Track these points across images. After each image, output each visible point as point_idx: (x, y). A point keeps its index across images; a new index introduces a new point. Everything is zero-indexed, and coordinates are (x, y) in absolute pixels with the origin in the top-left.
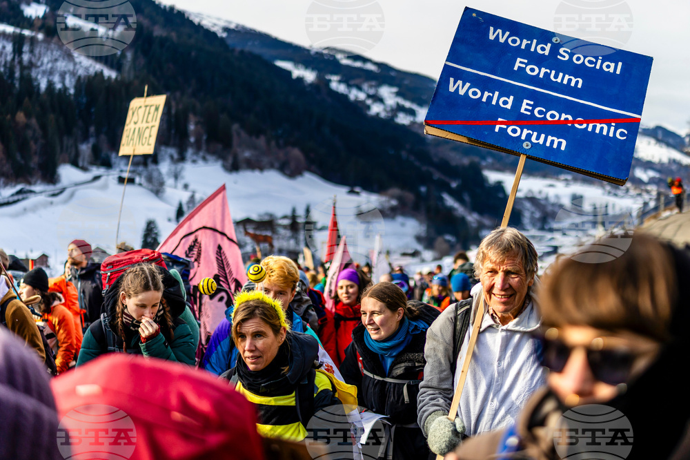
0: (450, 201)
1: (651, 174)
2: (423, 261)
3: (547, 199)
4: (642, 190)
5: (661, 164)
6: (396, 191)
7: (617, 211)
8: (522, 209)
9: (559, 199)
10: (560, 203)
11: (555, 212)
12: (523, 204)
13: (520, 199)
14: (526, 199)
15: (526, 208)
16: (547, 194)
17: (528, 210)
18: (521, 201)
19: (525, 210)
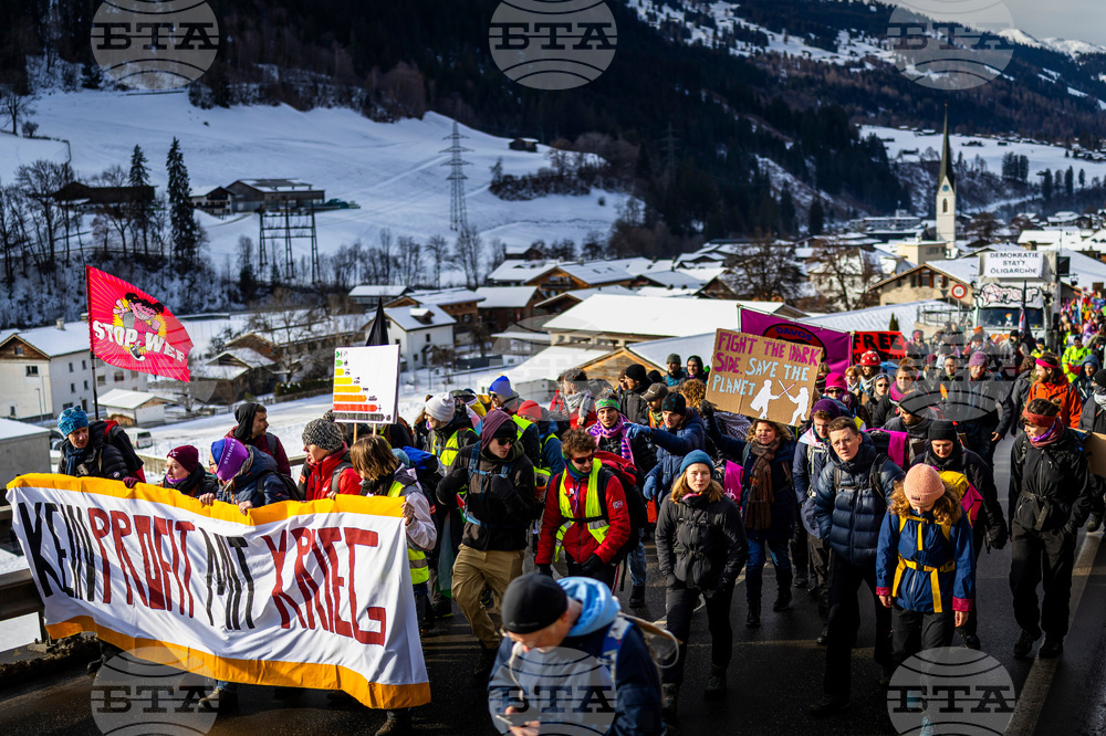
3: (960, 164)
8: (916, 182)
9: (982, 162)
10: (984, 170)
11: (976, 186)
12: (918, 173)
13: (912, 164)
14: (923, 164)
15: (923, 179)
16: (960, 155)
17: (927, 183)
18: (913, 168)
19: (921, 182)
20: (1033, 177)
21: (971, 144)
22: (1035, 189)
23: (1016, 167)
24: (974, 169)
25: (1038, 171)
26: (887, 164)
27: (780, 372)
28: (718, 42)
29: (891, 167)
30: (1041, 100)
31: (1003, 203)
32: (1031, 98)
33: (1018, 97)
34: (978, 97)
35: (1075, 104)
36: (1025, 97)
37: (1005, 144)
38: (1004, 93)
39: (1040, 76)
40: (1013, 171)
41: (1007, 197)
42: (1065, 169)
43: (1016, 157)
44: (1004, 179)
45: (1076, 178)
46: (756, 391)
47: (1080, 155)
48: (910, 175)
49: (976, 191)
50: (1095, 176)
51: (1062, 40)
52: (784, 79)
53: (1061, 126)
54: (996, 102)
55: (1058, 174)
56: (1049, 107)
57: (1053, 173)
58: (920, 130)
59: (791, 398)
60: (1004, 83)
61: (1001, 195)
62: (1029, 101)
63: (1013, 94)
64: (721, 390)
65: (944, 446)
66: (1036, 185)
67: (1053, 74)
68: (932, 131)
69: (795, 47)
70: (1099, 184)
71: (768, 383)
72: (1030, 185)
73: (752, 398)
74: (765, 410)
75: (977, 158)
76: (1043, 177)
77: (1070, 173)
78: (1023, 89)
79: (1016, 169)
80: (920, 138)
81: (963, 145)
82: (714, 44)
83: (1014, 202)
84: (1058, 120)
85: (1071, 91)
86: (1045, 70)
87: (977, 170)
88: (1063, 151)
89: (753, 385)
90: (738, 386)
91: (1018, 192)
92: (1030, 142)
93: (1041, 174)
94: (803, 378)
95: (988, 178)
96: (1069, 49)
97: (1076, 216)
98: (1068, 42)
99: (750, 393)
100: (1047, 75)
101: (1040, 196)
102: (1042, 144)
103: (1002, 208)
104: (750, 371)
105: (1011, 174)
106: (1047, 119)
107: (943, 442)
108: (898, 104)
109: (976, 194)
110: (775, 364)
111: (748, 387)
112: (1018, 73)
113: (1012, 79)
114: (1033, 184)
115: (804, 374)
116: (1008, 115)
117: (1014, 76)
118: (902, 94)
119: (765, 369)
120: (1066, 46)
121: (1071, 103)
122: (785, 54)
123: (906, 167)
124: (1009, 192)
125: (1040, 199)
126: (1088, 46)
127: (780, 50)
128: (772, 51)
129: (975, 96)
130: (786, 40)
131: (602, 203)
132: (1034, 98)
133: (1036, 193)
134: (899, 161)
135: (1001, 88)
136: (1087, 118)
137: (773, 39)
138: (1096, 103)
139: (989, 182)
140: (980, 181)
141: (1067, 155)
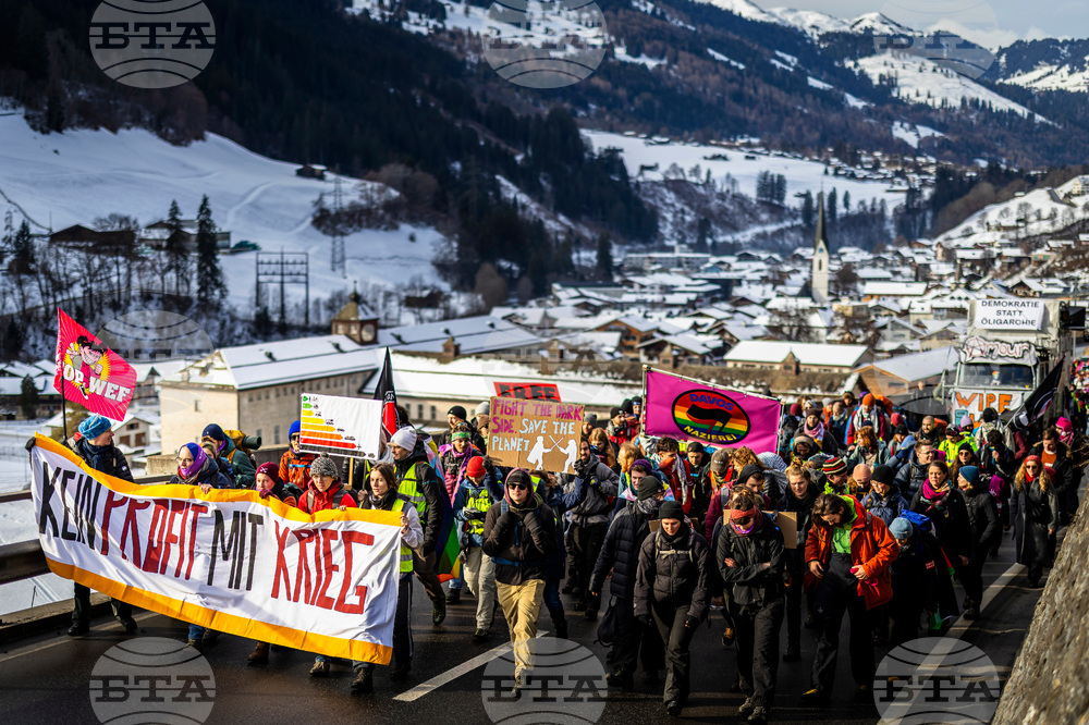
0: (511, 191)
1: (925, 131)
2: (449, 315)
3: (708, 184)
4: (905, 164)
5: (946, 110)
6: (398, 170)
7: (854, 207)
8: (660, 204)
9: (734, 182)
10: (736, 191)
11: (726, 209)
12: (662, 194)
13: (654, 183)
14: (667, 183)
15: (668, 201)
16: (709, 173)
17: (673, 205)
18: (656, 188)
19: (666, 204)
20: (792, 201)
21: (716, 157)
22: (793, 214)
23: (772, 188)
24: (725, 190)
25: (795, 192)
26: (628, 184)
27: (550, 428)
28: (387, 13)
29: (632, 186)
30: (779, 96)
31: (758, 229)
32: (768, 93)
33: (752, 92)
34: (704, 91)
35: (819, 100)
36: (761, 91)
37: (753, 158)
38: (735, 86)
39: (774, 61)
40: (769, 193)
41: (762, 223)
42: (827, 192)
43: (772, 176)
44: (758, 202)
45: (840, 201)
46: (531, 447)
47: (841, 172)
48: (653, 196)
49: (727, 215)
50: (861, 198)
51: (794, 10)
52: (472, 64)
53: (805, 129)
54: (727, 98)
55: (820, 196)
56: (790, 104)
57: (814, 196)
58: (649, 137)
59: (562, 450)
60: (734, 73)
61: (756, 220)
62: (765, 97)
63: (746, 88)
64: (500, 449)
65: (672, 524)
66: (795, 209)
67: (788, 58)
68: (665, 140)
69: (478, 21)
70: (865, 208)
71: (540, 439)
72: (788, 209)
73: (528, 453)
74: (541, 462)
75: (728, 176)
76: (803, 200)
77: (833, 197)
78: (757, 80)
79: (773, 191)
80: (651, 147)
81: (705, 158)
82: (383, 16)
83: (771, 228)
84: (801, 121)
85: (813, 82)
86: (778, 53)
87: (728, 191)
88: (821, 167)
89: (527, 442)
90: (514, 444)
91: (775, 217)
92: (782, 156)
93: (800, 195)
94: (570, 432)
95: (740, 200)
96: (803, 22)
97: (871, 257)
98: (802, 14)
99: (526, 449)
100: (782, 60)
101: (799, 221)
102: (795, 157)
103: (758, 236)
104: (524, 430)
105: (766, 196)
106: (788, 120)
107: (671, 521)
108: (610, 100)
109: (727, 219)
110: (545, 422)
111: (523, 444)
112: (749, 59)
113: (741, 67)
114: (791, 208)
115: (570, 428)
116: (741, 114)
117: (743, 63)
118: (616, 87)
119: (537, 427)
120: (799, 18)
121: (814, 98)
122: (469, 30)
123: (648, 186)
124: (764, 217)
125: (799, 226)
126: (826, 19)
127: (463, 25)
128: (455, 28)
129: (701, 89)
130: (467, 12)
131: (412, 238)
132: (771, 93)
133: (795, 218)
134: (640, 179)
135: (732, 80)
136: (834, 117)
137: (452, 10)
138: (843, 98)
139: (741, 205)
140: (731, 204)
141: (826, 172)
